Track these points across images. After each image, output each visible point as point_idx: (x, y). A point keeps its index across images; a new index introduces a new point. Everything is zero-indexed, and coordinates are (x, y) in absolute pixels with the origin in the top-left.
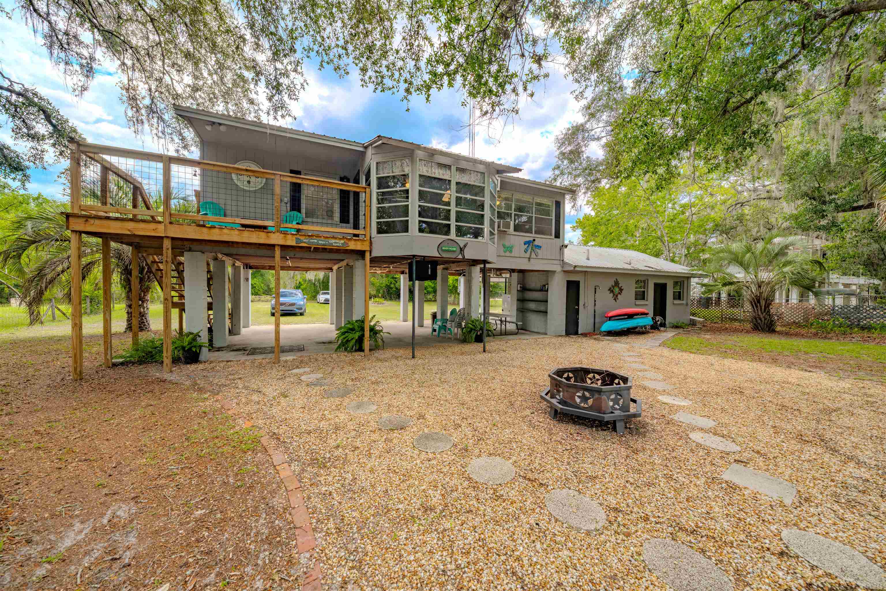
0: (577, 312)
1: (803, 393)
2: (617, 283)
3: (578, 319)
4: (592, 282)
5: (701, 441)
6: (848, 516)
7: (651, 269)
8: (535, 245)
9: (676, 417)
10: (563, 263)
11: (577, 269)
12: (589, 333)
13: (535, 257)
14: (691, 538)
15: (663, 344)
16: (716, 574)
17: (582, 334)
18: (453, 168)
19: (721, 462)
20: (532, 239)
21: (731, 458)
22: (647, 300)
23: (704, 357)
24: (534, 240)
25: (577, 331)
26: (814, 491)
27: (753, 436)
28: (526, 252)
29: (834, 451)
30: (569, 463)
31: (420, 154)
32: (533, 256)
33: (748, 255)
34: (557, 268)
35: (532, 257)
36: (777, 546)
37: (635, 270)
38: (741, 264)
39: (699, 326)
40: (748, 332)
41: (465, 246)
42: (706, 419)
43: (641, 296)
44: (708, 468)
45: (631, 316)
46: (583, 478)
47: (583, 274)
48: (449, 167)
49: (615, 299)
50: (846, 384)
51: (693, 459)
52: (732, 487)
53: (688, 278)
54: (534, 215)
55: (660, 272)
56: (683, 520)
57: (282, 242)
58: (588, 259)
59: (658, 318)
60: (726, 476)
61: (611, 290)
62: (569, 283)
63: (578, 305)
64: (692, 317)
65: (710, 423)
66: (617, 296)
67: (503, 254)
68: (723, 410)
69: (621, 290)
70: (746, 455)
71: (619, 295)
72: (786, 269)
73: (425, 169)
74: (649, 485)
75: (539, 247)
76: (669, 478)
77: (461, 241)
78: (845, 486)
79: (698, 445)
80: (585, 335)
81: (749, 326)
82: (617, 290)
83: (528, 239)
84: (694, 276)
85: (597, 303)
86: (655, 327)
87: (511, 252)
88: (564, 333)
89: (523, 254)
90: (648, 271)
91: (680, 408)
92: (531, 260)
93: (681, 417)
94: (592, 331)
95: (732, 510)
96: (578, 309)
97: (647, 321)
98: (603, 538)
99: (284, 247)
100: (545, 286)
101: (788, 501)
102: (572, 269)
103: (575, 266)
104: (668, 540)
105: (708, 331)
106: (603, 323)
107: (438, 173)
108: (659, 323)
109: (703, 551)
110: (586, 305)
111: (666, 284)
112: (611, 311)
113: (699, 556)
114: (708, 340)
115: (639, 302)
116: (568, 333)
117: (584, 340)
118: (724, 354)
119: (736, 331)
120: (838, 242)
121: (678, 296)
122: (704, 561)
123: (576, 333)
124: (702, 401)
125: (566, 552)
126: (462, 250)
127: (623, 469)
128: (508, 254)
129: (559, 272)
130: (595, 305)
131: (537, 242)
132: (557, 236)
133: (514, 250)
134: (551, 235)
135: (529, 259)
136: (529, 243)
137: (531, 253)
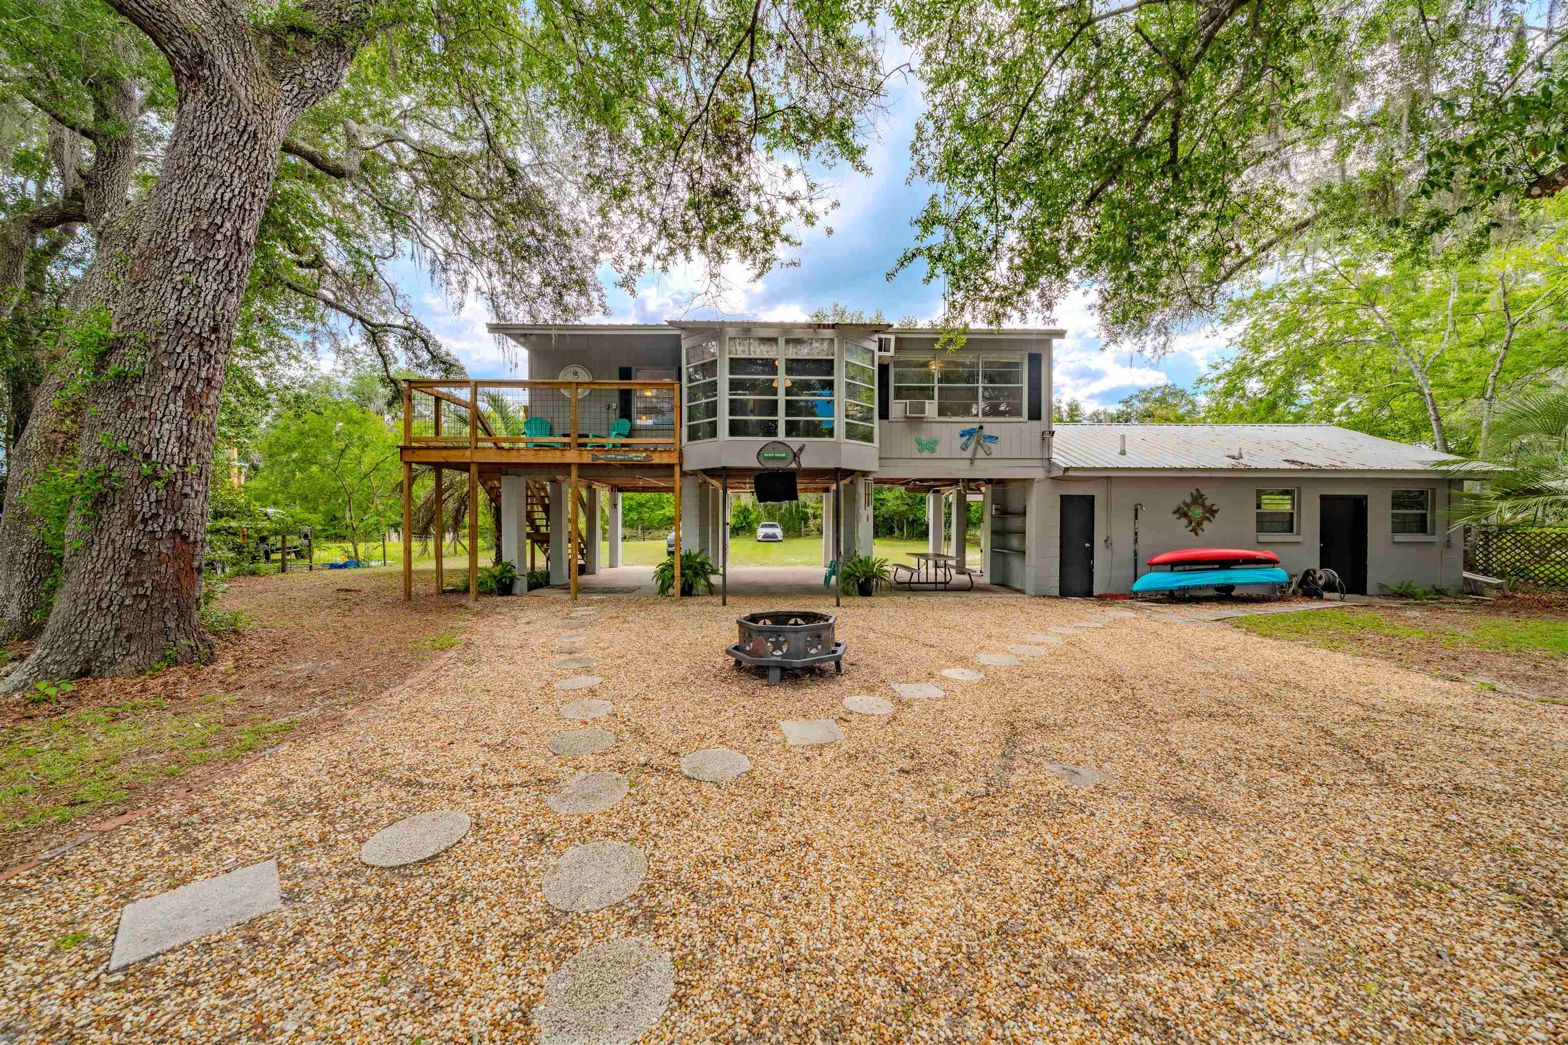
0: (1090, 553)
2: (1198, 499)
3: (1092, 567)
4: (1130, 497)
7: (1293, 467)
8: (984, 436)
10: (1049, 464)
12: (1114, 596)
17: (1101, 596)
18: (782, 342)
20: (976, 426)
22: (1299, 534)
24: (982, 427)
25: (1090, 589)
28: (964, 448)
31: (731, 332)
32: (981, 454)
34: (1038, 474)
35: (978, 456)
37: (1253, 470)
39: (1491, 596)
41: (801, 450)
43: (1278, 523)
45: (1226, 563)
47: (1104, 482)
48: (774, 340)
49: (1194, 530)
53: (1450, 483)
54: (981, 385)
57: (577, 460)
58: (1123, 453)
59: (1320, 572)
61: (1182, 513)
62: (1067, 500)
63: (1092, 541)
64: (1466, 574)
66: (1199, 523)
67: (918, 455)
69: (1211, 512)
71: (1206, 524)
73: (740, 348)
75: (993, 439)
77: (795, 442)
82: (1197, 512)
83: (968, 427)
85: (1141, 537)
87: (933, 451)
88: (1056, 592)
90: (1290, 470)
92: (977, 462)
94: (1127, 592)
96: (1093, 548)
97: (1285, 576)
99: (581, 466)
100: (1023, 506)
102: (1061, 473)
103: (1067, 469)
107: (761, 352)
108: (1321, 582)
110: (1112, 541)
111: (1366, 497)
115: (1266, 537)
116: (1065, 593)
117: (1105, 607)
121: (1414, 524)
123: (1088, 593)
126: (796, 456)
128: (926, 454)
129: (1041, 481)
130: (1136, 541)
131: (988, 430)
132: (1035, 414)
133: (938, 447)
134: (1020, 414)
135: (972, 460)
136: (968, 433)
137: (975, 449)
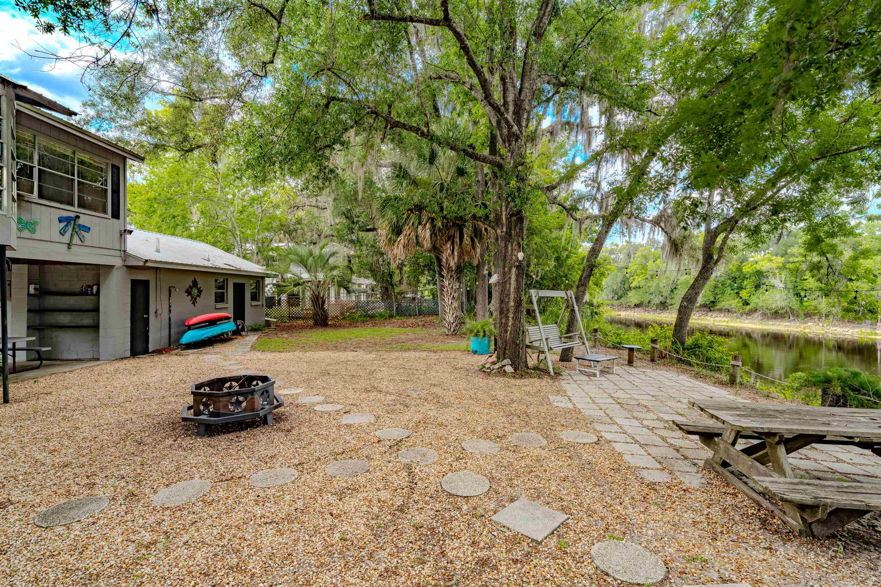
0: (147, 322)
1: (358, 365)
2: (195, 284)
3: (148, 332)
4: (166, 281)
5: (323, 410)
6: (393, 417)
7: (231, 268)
8: (79, 225)
9: (299, 401)
10: (125, 255)
11: (149, 264)
12: (164, 349)
13: (79, 242)
14: (344, 455)
15: (253, 348)
16: (360, 462)
17: (153, 352)
19: (338, 417)
20: (73, 215)
21: (342, 412)
22: (227, 303)
23: (292, 353)
24: (78, 217)
25: (148, 348)
26: (380, 413)
27: (346, 397)
28: (62, 233)
29: (380, 391)
30: (248, 457)
32: (76, 240)
33: (311, 258)
34: (117, 262)
35: (74, 242)
36: (376, 440)
37: (215, 268)
38: (306, 266)
39: (274, 326)
40: (311, 328)
42: (317, 397)
43: (220, 298)
44: (334, 422)
46: (267, 460)
47: (154, 272)
49: (194, 303)
50: (373, 355)
51: (324, 421)
52: (349, 426)
53: (263, 278)
54: (76, 178)
55: (240, 271)
56: (336, 450)
58: (158, 251)
59: (239, 322)
60: (344, 422)
61: (189, 292)
62: (134, 283)
63: (148, 313)
64: (267, 319)
65: (321, 398)
66: (196, 299)
67: (19, 234)
68: (324, 388)
69: (200, 291)
70: (347, 409)
71: (198, 298)
72: (335, 272)
74: (310, 444)
75: (87, 229)
76: (318, 435)
78: (389, 405)
79: (322, 412)
80: (159, 352)
81: (311, 322)
82: (195, 291)
83: (66, 214)
84: (268, 276)
85: (172, 308)
86: (237, 332)
87: (33, 231)
88: (128, 354)
89: (57, 237)
91: (298, 395)
92: (73, 247)
93: (302, 400)
94: (167, 346)
95: (354, 435)
96: (148, 318)
97: (229, 326)
98: (303, 479)
100: (91, 287)
101: (372, 421)
102: (141, 264)
103: (146, 261)
104: (335, 462)
105: (282, 330)
106: (182, 333)
108: (240, 327)
109: (351, 458)
110: (159, 312)
111: (244, 284)
112: (191, 318)
113: (350, 460)
114: (287, 338)
115: (220, 305)
116: (135, 353)
117: (156, 358)
118: (304, 348)
119: (303, 328)
120: (359, 252)
121: (255, 297)
122: (353, 461)
123: (146, 351)
124: (308, 386)
125: (288, 497)
127: (289, 443)
128: (26, 234)
129: (119, 268)
130: (170, 311)
131: (83, 220)
132: (116, 215)
133: (38, 228)
134: (105, 212)
135: (69, 245)
136: (67, 220)
137: (72, 236)
